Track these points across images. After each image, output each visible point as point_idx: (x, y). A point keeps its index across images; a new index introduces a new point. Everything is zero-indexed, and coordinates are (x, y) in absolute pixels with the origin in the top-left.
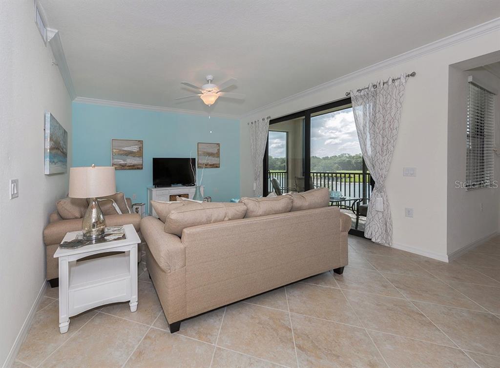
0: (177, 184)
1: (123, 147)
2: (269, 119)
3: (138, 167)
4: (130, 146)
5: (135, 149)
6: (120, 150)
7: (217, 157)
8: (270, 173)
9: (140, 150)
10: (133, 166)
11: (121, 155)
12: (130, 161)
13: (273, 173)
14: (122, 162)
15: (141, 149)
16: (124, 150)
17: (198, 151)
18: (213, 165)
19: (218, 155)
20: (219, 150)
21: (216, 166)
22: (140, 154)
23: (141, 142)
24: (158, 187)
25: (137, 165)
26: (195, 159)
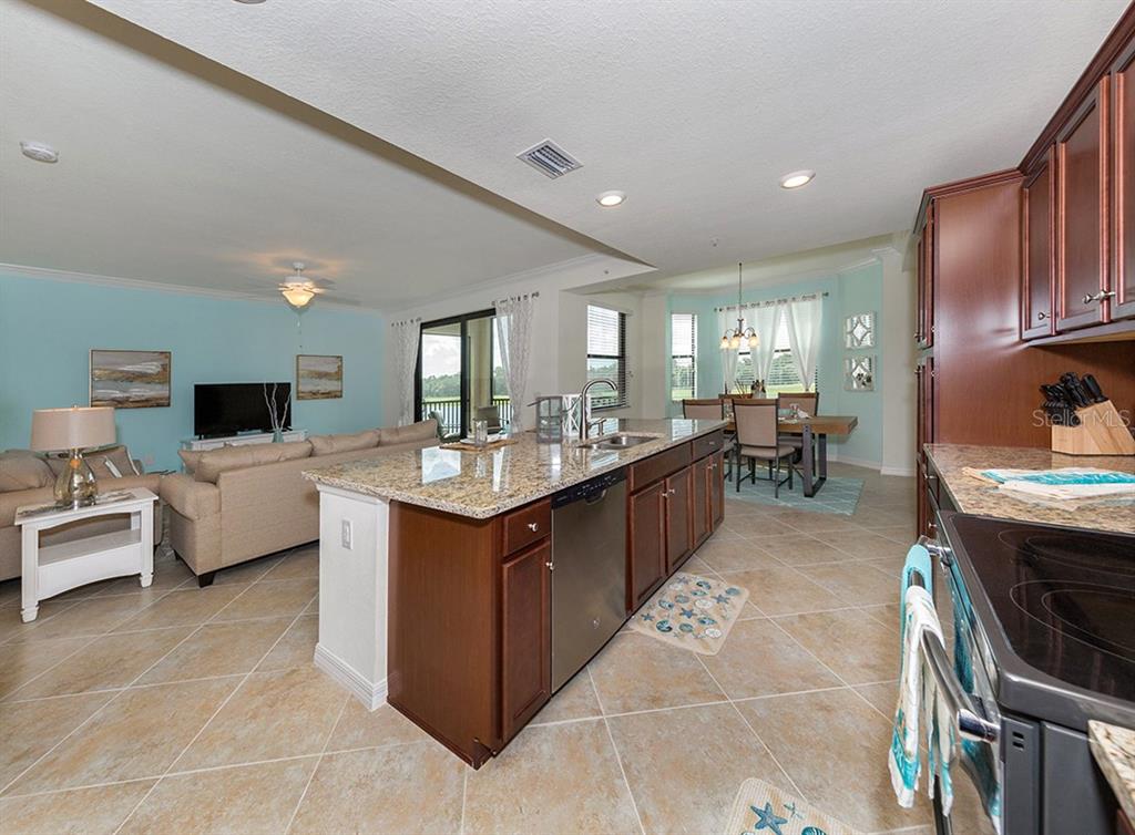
0: (250, 429)
1: (119, 364)
2: (420, 323)
3: (162, 403)
4: (139, 363)
5: (152, 368)
6: (114, 372)
7: (338, 379)
8: (425, 404)
9: (164, 369)
10: (147, 400)
11: (115, 380)
12: (138, 391)
13: (431, 403)
14: (118, 394)
15: (166, 369)
16: (122, 372)
17: (298, 370)
18: (329, 393)
19: (338, 375)
20: (340, 367)
21: (336, 395)
22: (164, 376)
23: (167, 355)
24: (206, 438)
25: (157, 399)
26: (289, 384)
